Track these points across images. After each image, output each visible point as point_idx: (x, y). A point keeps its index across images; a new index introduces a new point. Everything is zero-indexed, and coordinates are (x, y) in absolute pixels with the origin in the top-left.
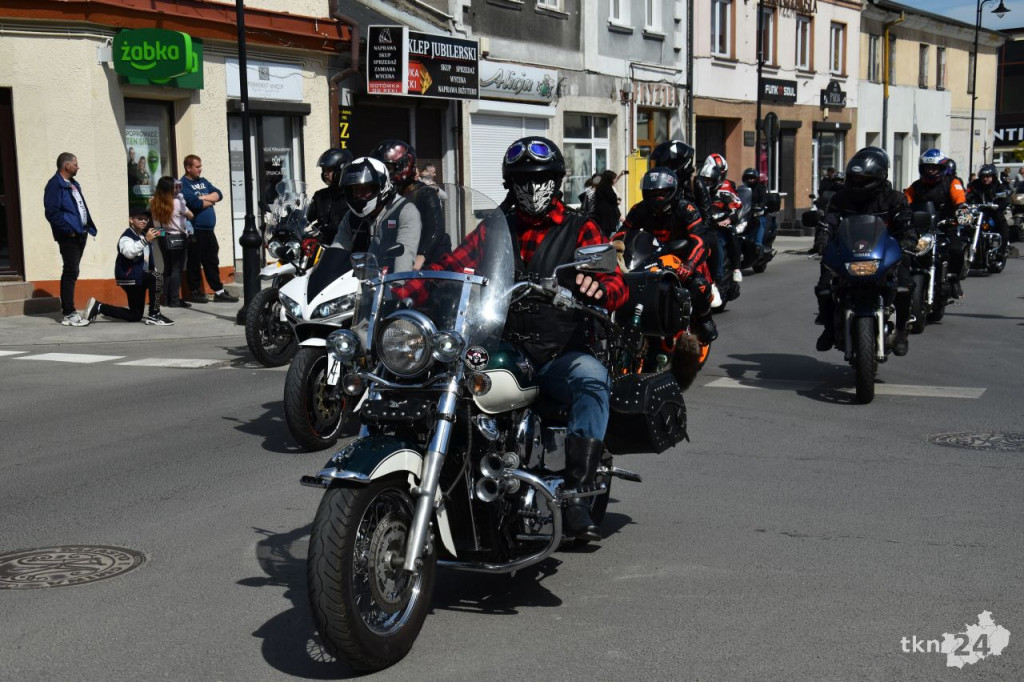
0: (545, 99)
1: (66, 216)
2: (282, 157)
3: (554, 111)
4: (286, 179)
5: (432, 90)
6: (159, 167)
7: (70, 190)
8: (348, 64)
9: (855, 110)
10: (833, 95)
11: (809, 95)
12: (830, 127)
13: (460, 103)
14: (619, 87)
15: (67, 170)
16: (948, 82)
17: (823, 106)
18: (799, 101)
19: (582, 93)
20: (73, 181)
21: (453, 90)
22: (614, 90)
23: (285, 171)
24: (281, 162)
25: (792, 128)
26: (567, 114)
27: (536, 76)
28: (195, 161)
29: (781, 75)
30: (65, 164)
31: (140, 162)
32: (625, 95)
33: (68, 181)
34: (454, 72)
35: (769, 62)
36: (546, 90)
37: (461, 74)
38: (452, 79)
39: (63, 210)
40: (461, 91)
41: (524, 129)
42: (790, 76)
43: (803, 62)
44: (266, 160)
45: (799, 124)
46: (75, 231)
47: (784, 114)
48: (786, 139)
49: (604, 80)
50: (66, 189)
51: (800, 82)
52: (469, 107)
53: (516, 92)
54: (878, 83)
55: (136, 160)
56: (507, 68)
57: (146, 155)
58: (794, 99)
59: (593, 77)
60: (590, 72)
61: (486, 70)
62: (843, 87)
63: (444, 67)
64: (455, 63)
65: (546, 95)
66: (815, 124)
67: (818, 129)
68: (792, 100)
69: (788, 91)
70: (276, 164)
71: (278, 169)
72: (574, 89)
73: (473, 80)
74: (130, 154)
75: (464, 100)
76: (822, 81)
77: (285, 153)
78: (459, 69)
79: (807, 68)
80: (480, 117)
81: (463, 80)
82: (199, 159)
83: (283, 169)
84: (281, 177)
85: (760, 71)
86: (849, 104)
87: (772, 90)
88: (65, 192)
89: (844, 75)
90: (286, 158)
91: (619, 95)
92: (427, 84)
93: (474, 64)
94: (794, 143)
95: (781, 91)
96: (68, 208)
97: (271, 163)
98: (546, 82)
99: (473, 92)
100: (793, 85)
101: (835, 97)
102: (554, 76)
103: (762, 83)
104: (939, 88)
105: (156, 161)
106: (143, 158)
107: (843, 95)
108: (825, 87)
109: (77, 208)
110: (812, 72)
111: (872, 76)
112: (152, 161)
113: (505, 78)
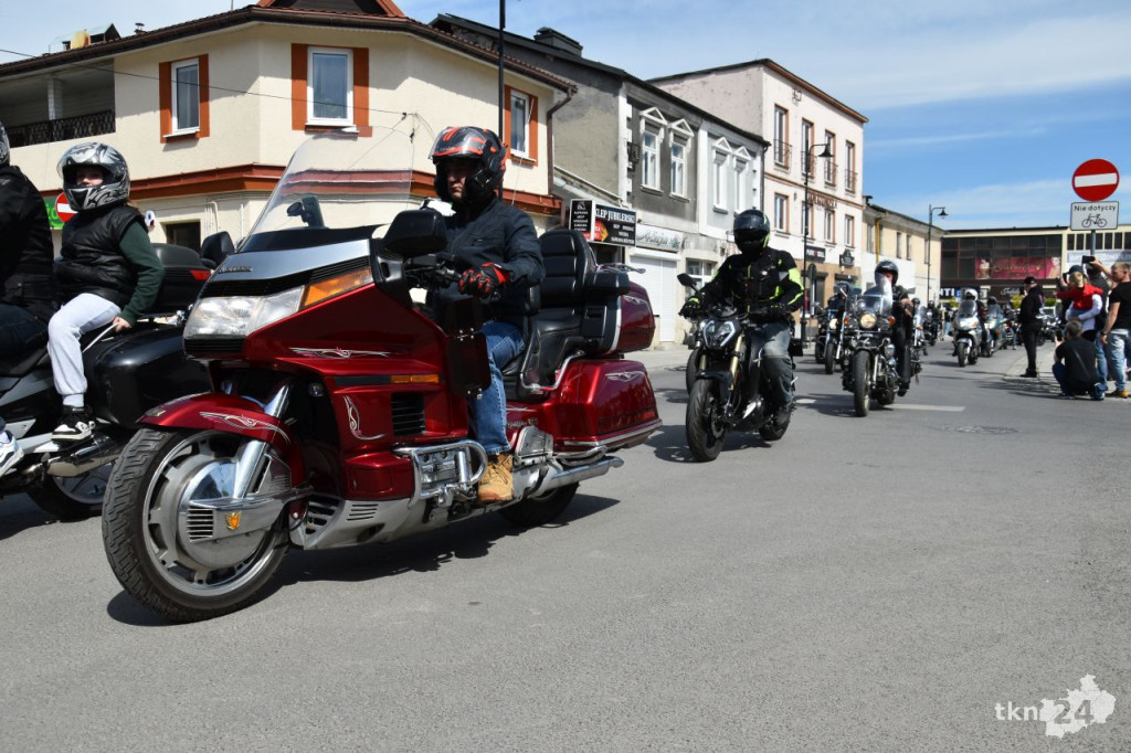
0: (674, 249)
3: (680, 257)
5: (607, 240)
8: (558, 222)
9: (859, 269)
10: (846, 258)
11: (832, 258)
12: (845, 278)
13: (624, 249)
14: (719, 245)
16: (912, 256)
17: (841, 264)
18: (826, 261)
19: (697, 247)
21: (620, 240)
22: (716, 247)
25: (822, 277)
26: (687, 259)
27: (670, 236)
29: (816, 244)
32: (723, 250)
34: (621, 229)
35: (809, 236)
36: (675, 245)
37: (625, 231)
38: (621, 233)
40: (626, 241)
41: (662, 268)
42: (822, 246)
43: (829, 237)
45: (826, 275)
47: (819, 268)
48: (819, 283)
49: (711, 241)
51: (827, 249)
52: (630, 252)
53: (658, 245)
54: (872, 252)
56: (652, 229)
58: (824, 259)
59: (704, 238)
60: (702, 235)
61: (640, 230)
62: (853, 254)
63: (616, 226)
64: (622, 224)
65: (677, 247)
66: (836, 275)
67: (838, 277)
68: (822, 260)
69: (820, 254)
72: (692, 244)
73: (632, 235)
75: (627, 248)
76: (840, 250)
78: (624, 227)
79: (831, 241)
80: (635, 258)
81: (626, 235)
85: (805, 241)
86: (856, 263)
87: (811, 253)
89: (853, 247)
91: (719, 250)
92: (605, 235)
93: (633, 225)
94: (824, 286)
95: (816, 254)
98: (676, 239)
99: (632, 242)
100: (823, 250)
101: (848, 259)
102: (681, 237)
103: (806, 247)
104: (908, 259)
107: (853, 259)
108: (842, 253)
110: (834, 243)
111: (869, 249)
113: (651, 235)
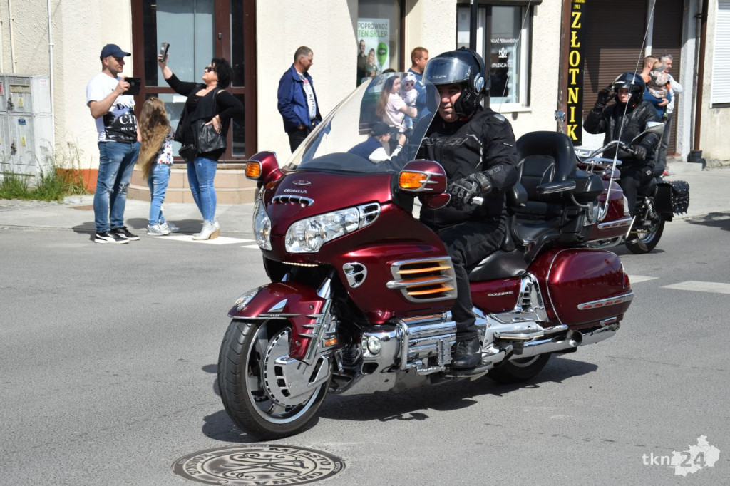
1: (296, 109)
2: (509, 49)
4: (512, 73)
6: (387, 58)
7: (301, 82)
15: (300, 63)
20: (306, 75)
23: (512, 63)
24: (508, 55)
28: (424, 53)
30: (299, 58)
31: (369, 54)
33: (300, 74)
39: (294, 102)
44: (493, 51)
46: (303, 123)
50: (298, 82)
55: (366, 53)
57: (376, 48)
70: (503, 56)
71: (504, 61)
74: (361, 46)
77: (511, 45)
82: (426, 51)
83: (509, 61)
84: (506, 69)
88: (297, 85)
90: (513, 50)
96: (299, 102)
97: (498, 55)
105: (385, 54)
106: (372, 50)
109: (306, 101)
112: (381, 52)
